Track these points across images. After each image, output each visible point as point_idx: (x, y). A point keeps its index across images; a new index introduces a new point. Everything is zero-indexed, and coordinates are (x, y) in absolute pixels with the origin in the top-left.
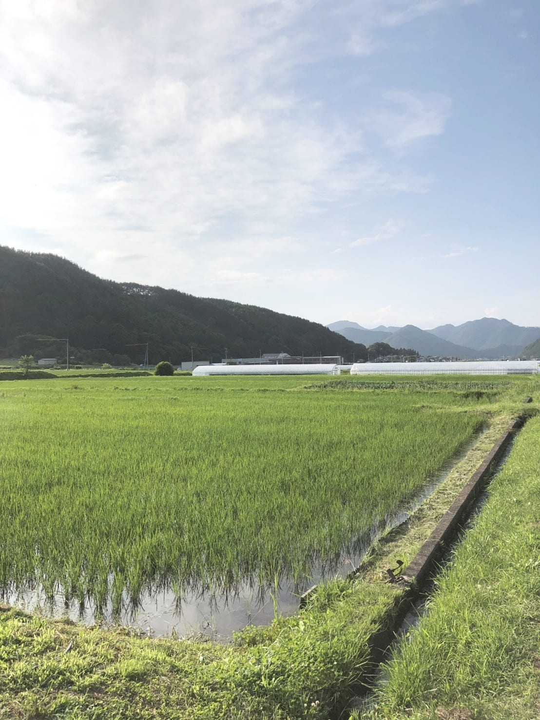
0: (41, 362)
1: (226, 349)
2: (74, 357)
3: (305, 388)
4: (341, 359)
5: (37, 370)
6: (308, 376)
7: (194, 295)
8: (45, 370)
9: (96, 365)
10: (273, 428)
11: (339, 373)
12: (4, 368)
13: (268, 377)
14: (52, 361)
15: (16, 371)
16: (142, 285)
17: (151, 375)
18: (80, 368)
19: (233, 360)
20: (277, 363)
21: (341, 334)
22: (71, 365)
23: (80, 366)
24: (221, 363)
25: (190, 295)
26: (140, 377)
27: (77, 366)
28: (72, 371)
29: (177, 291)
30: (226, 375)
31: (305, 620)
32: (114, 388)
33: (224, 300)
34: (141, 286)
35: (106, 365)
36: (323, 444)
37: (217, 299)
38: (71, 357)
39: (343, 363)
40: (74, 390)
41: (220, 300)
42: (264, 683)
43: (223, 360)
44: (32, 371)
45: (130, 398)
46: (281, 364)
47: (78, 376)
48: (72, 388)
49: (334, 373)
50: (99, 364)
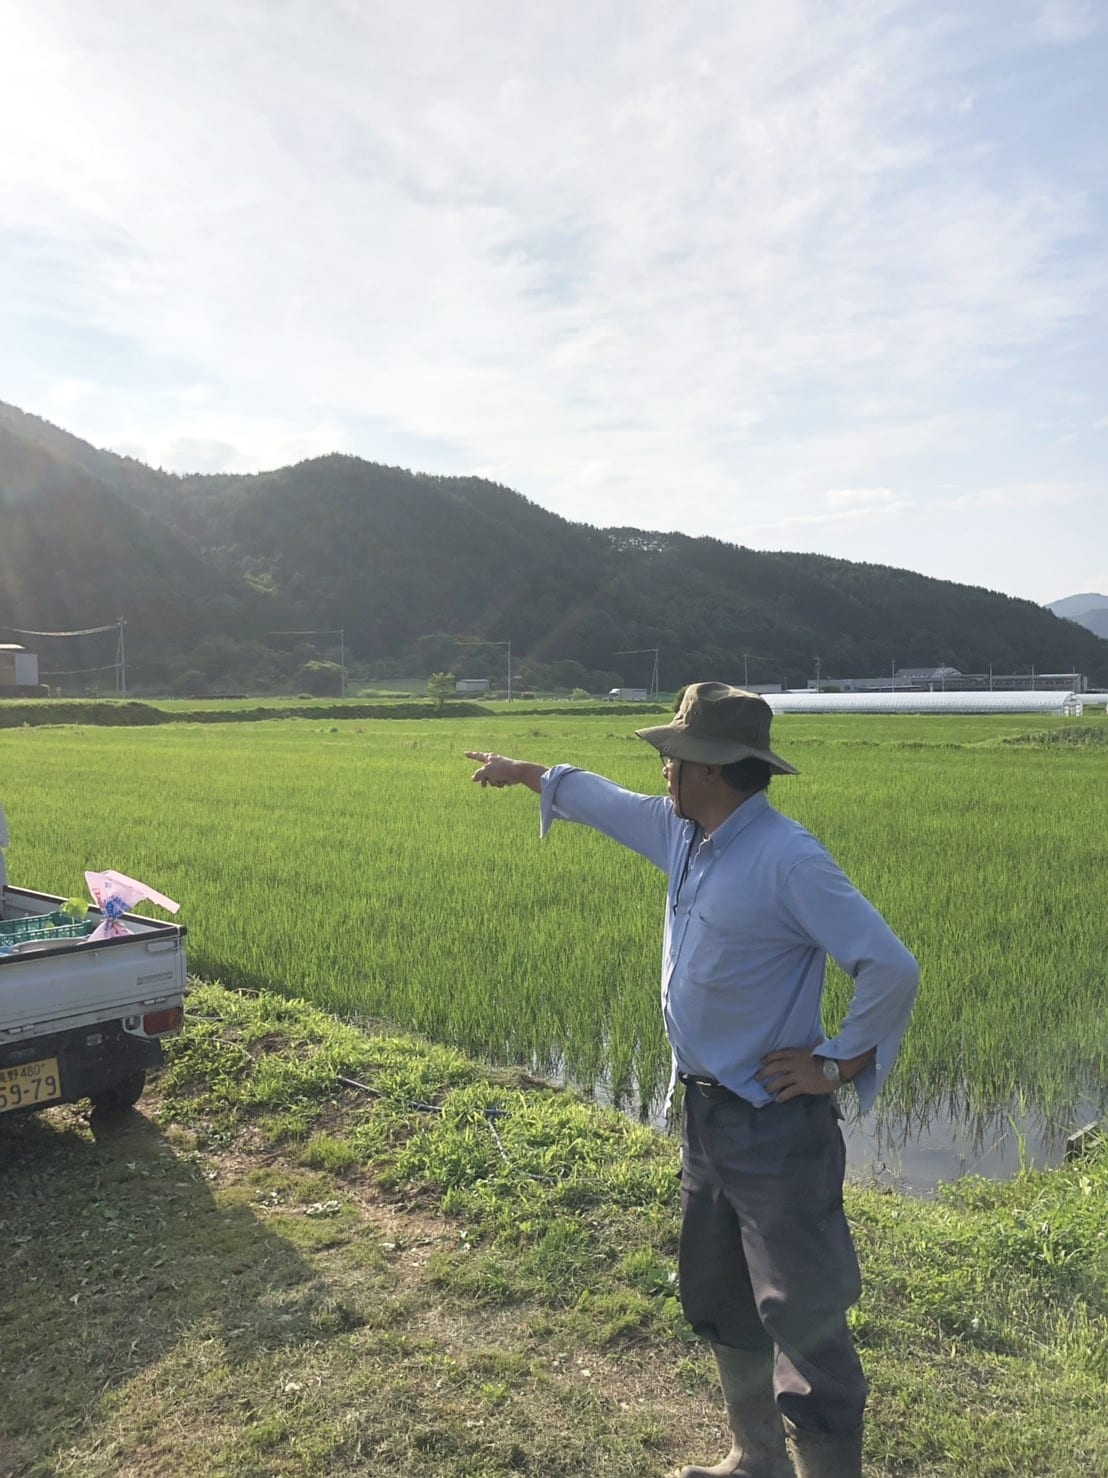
0: (462, 686)
1: (818, 659)
2: (520, 677)
3: (1005, 741)
4: (1082, 679)
5: (459, 701)
6: (1006, 717)
7: (749, 546)
8: (471, 701)
9: (560, 692)
10: (952, 822)
11: (1079, 710)
12: (398, 697)
13: (914, 719)
14: (481, 684)
15: (422, 703)
16: (647, 530)
17: (666, 711)
18: (531, 697)
19: (833, 683)
20: (931, 689)
21: (1082, 623)
22: (514, 692)
23: (531, 693)
24: (806, 687)
25: (743, 547)
26: (646, 715)
27: (527, 693)
28: (518, 704)
29: (714, 540)
30: (821, 713)
31: (1092, 1176)
32: (605, 736)
33: (814, 554)
34: (644, 532)
35: (578, 691)
36: (1069, 857)
37: (798, 554)
38: (515, 677)
39: (1085, 689)
40: (533, 738)
41: (806, 556)
42: (1047, 1255)
43: (810, 682)
44: (449, 702)
45: (643, 753)
46: (940, 690)
47: (531, 713)
48: (529, 736)
49: (1067, 712)
50: (566, 690)
